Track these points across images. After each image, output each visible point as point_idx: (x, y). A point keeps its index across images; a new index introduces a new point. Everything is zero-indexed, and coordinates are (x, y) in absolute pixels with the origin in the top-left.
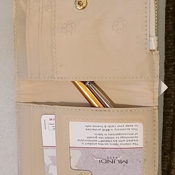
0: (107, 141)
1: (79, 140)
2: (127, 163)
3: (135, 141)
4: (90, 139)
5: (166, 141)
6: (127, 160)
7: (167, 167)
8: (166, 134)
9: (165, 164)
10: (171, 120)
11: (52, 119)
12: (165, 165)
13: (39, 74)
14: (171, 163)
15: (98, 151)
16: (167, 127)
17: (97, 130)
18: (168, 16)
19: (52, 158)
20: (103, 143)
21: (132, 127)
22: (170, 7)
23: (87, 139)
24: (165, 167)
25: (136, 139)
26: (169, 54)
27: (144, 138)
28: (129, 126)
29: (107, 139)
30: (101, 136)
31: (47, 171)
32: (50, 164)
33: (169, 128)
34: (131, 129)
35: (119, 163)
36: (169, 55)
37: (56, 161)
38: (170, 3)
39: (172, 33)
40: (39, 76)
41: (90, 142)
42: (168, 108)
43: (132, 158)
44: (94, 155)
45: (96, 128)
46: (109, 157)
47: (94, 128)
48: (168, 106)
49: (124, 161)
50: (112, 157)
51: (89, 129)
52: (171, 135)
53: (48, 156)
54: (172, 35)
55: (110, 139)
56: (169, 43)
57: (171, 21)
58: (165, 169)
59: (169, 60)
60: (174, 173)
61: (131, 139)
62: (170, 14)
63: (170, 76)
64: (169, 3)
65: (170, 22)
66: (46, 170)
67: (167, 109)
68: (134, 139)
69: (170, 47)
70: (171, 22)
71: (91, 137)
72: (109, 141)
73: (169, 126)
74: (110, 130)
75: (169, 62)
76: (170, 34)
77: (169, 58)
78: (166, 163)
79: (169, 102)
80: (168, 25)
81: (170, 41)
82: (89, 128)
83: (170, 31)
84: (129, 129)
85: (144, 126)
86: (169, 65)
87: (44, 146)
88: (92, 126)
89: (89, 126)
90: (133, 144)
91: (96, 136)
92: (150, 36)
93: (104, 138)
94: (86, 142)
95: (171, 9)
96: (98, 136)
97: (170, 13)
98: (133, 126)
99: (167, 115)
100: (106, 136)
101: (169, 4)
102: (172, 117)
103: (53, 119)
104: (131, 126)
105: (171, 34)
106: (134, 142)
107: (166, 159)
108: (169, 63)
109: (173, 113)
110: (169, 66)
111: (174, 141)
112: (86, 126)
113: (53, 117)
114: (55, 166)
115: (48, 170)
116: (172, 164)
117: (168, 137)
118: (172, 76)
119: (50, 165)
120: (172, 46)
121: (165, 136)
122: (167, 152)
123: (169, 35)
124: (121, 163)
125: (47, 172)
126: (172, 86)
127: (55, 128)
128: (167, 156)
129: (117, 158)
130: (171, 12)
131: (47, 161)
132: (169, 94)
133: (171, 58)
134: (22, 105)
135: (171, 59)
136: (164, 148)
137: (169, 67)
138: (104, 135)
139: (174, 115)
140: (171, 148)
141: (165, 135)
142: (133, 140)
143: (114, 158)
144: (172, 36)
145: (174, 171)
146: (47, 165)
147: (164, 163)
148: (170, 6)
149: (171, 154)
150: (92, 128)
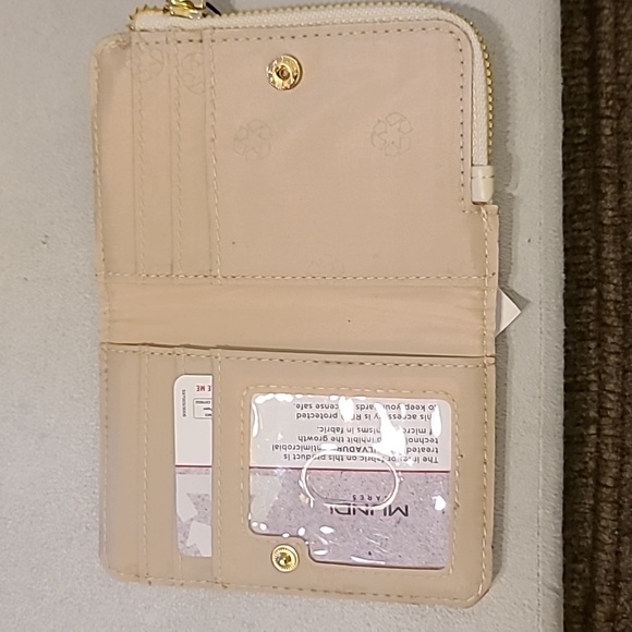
0: (351, 450)
1: (277, 447)
2: (406, 515)
3: (429, 450)
4: (309, 443)
5: (578, 522)
6: (407, 507)
7: (583, 597)
8: (578, 500)
9: (576, 589)
10: (591, 459)
11: (203, 388)
12: (577, 594)
13: (172, 266)
14: (593, 584)
15: (328, 477)
16: (578, 480)
17: (326, 416)
18: (575, 152)
19: (198, 500)
20: (342, 453)
21: (421, 412)
22: (579, 128)
23: (300, 444)
24: (576, 597)
25: (432, 445)
26: (580, 264)
27: (454, 445)
28: (413, 408)
29: (355, 445)
30: (338, 435)
31: (183, 539)
32: (192, 519)
33: (584, 480)
34: (419, 417)
35: (385, 514)
36: (581, 267)
37: (209, 509)
38: (579, 117)
39: (588, 203)
40: (172, 270)
41: (306, 452)
42: (581, 421)
43: (421, 502)
44: (318, 489)
45: (323, 411)
46: (358, 498)
47: (320, 411)
48: (582, 417)
49: (398, 508)
50: (366, 498)
51: (304, 416)
52: (592, 502)
53: (189, 495)
54: (588, 207)
55: (362, 445)
56: (580, 231)
57: (584, 167)
58: (578, 605)
59: (581, 280)
60: (602, 615)
61: (420, 445)
62: (580, 148)
63: (583, 329)
64: (576, 114)
65: (580, 170)
66: (180, 537)
67: (578, 425)
68: (426, 446)
69: (581, 244)
70: (582, 171)
71: (310, 439)
72: (359, 450)
73: (584, 477)
74: (363, 417)
75: (579, 287)
76: (581, 205)
77: (579, 277)
78: (580, 587)
79: (584, 406)
80: (576, 178)
81: (581, 227)
82: (305, 411)
83: (581, 196)
84: (414, 417)
85: (454, 411)
86: (581, 296)
87: (177, 464)
88: (314, 406)
89: (306, 406)
90: (425, 459)
91: (323, 434)
92: (472, 165)
93: (346, 440)
94: (296, 452)
95: (584, 132)
96: (330, 435)
97: (579, 144)
98: (423, 408)
99: (577, 443)
100: (350, 435)
101: (577, 120)
102: (593, 450)
103: (207, 388)
104: (418, 408)
105: (584, 207)
106: (426, 454)
107: (579, 574)
108: (582, 290)
109: (594, 436)
110: (581, 299)
111: (599, 521)
112: (298, 406)
113: (207, 381)
114: (205, 525)
115: (186, 535)
116: (597, 588)
117: (582, 510)
118: (591, 328)
119: (193, 522)
120: (588, 241)
121: (576, 506)
122: (581, 553)
123: (580, 208)
124: (390, 514)
125: (182, 542)
126: (591, 358)
127: (210, 412)
128: (581, 566)
129: (378, 498)
130: (585, 142)
131: (185, 510)
132: (582, 381)
133: (585, 277)
134: (117, 351)
135: (588, 279)
136: (573, 542)
137: (581, 303)
138: (345, 430)
139: (598, 443)
140: (593, 542)
141: (576, 504)
142: (423, 450)
143: (370, 498)
144: (588, 211)
145: (601, 609)
146: (183, 520)
147: (573, 588)
148: (581, 124)
149: (593, 558)
150: (315, 411)
